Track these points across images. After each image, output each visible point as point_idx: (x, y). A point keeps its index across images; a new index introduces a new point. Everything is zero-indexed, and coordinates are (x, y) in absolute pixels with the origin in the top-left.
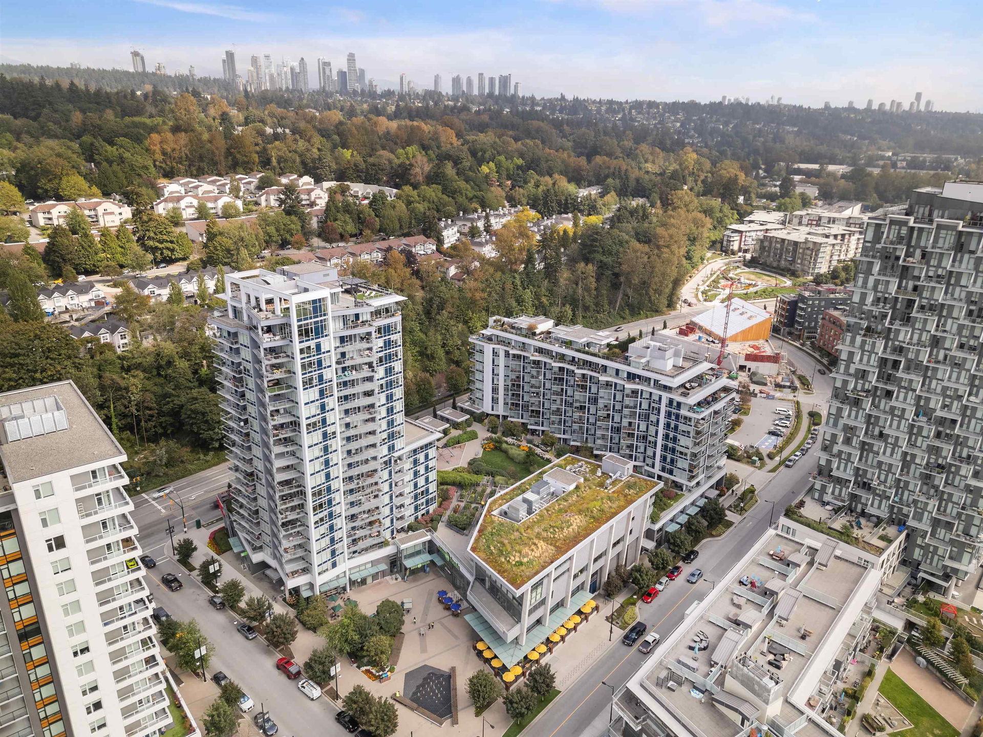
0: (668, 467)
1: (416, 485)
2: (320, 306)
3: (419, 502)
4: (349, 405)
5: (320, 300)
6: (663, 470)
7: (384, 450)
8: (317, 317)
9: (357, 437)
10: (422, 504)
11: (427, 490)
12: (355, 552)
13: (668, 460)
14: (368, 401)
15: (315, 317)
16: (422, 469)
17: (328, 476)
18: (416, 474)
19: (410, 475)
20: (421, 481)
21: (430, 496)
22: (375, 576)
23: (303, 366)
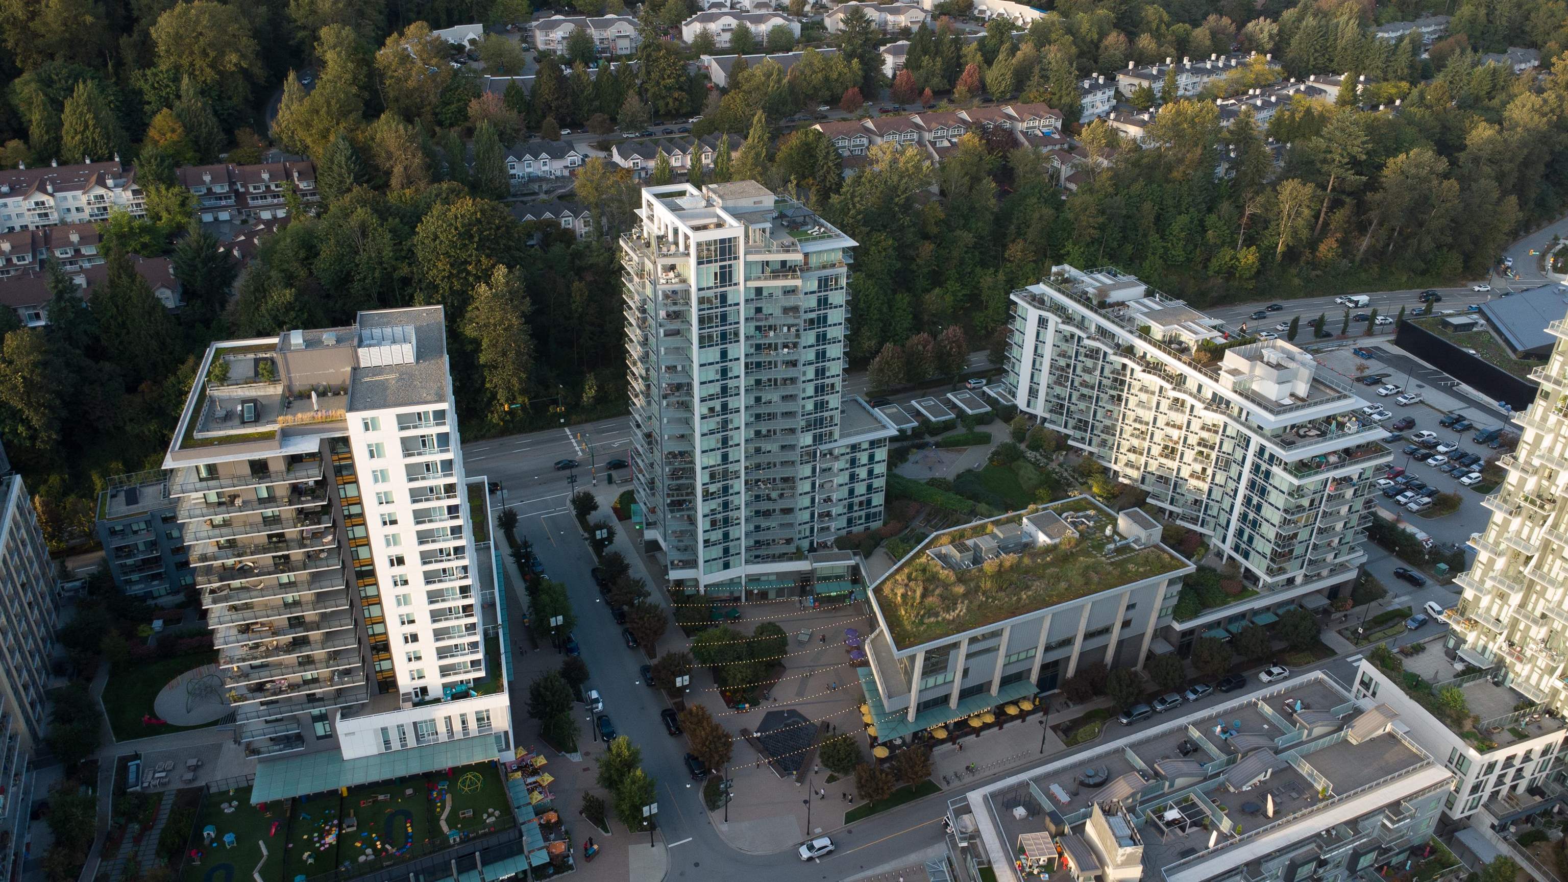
0: (1244, 546)
1: (851, 492)
2: (730, 247)
3: (855, 514)
4: (764, 376)
5: (730, 239)
6: (1236, 549)
7: (807, 439)
8: (725, 260)
9: (771, 416)
10: (860, 518)
11: (869, 502)
12: (757, 557)
13: (1245, 538)
14: (791, 373)
15: (721, 260)
16: (863, 473)
17: (725, 457)
18: (853, 477)
19: (844, 478)
20: (860, 489)
21: (873, 510)
22: (780, 592)
23: (701, 320)
